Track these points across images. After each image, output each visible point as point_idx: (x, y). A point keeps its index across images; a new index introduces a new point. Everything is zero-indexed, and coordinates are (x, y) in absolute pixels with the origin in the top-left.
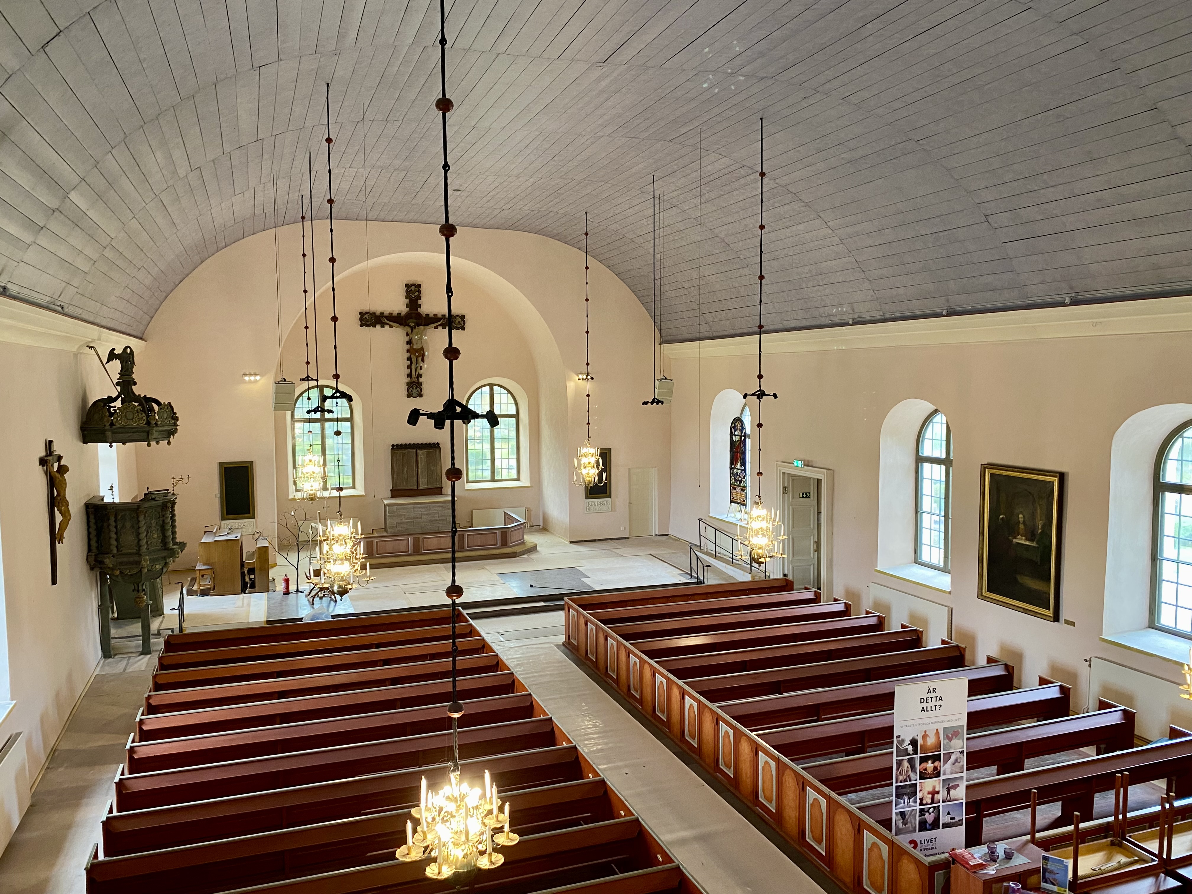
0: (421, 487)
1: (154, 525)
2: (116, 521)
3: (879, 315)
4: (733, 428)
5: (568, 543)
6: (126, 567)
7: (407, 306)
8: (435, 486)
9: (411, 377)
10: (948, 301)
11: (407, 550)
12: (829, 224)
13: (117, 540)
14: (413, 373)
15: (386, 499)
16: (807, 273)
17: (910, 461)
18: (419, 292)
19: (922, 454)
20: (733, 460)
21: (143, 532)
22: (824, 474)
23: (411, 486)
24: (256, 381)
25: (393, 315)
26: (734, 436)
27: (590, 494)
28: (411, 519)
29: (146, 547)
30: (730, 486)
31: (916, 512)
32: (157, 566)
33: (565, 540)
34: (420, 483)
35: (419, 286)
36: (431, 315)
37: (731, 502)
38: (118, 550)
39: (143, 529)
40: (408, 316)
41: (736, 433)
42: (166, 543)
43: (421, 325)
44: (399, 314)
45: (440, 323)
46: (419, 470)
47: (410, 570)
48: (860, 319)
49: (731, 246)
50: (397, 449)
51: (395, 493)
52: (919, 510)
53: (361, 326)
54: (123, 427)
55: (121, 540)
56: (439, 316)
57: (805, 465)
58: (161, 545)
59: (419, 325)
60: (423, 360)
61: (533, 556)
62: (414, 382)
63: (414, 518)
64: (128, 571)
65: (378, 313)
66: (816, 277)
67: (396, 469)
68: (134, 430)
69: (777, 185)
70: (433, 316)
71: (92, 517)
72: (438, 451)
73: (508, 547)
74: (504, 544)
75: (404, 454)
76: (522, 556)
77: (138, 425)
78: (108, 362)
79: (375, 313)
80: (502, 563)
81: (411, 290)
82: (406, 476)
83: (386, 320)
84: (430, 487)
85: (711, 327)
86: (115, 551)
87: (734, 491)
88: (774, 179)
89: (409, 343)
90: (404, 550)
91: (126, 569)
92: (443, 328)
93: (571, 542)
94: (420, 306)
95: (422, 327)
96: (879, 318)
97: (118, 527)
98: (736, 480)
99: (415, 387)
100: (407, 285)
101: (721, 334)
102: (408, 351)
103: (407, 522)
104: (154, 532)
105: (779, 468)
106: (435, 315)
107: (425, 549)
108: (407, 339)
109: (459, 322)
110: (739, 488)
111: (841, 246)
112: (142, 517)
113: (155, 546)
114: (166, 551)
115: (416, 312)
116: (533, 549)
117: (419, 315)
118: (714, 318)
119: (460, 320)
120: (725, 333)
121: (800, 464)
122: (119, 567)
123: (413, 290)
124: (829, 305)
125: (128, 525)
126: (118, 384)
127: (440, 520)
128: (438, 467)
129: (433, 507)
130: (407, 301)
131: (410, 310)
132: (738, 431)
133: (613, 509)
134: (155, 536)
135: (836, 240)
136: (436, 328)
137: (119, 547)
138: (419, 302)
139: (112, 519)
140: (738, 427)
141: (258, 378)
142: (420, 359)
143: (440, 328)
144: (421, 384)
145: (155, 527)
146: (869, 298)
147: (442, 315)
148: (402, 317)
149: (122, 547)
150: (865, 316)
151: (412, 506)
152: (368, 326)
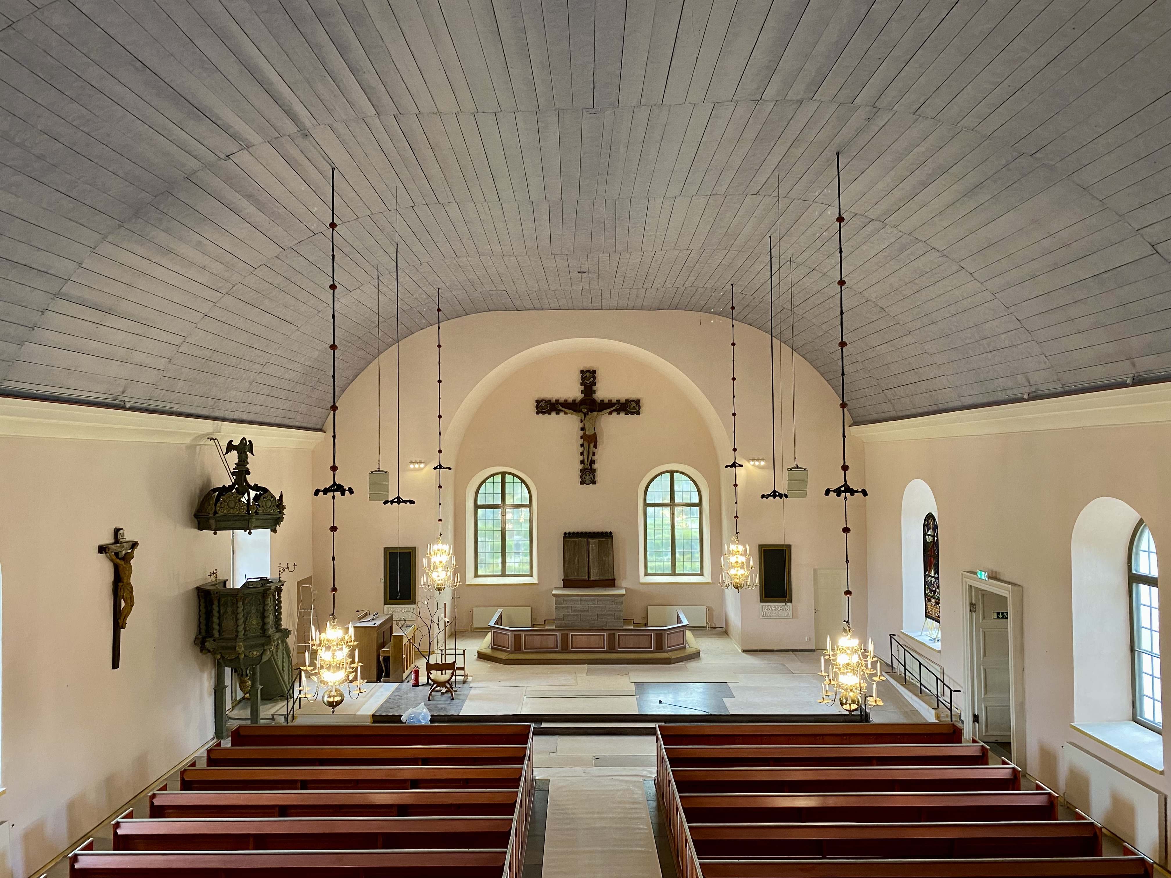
0: (592, 578)
1: (253, 611)
2: (219, 606)
3: (1058, 387)
4: (926, 526)
5: (740, 651)
6: (226, 652)
7: (582, 392)
8: (606, 578)
9: (584, 464)
10: (1134, 365)
11: (555, 647)
12: (975, 275)
13: (220, 625)
14: (586, 460)
15: (556, 588)
16: (970, 338)
17: (1120, 580)
18: (594, 378)
19: (1136, 571)
20: (927, 567)
21: (241, 619)
22: (1009, 591)
23: (582, 577)
24: (420, 469)
25: (568, 402)
26: (927, 537)
27: (766, 597)
28: (578, 611)
29: (243, 633)
30: (925, 597)
31: (1132, 650)
32: (255, 653)
33: (739, 648)
34: (591, 573)
35: (594, 372)
36: (606, 401)
37: (927, 617)
38: (220, 635)
39: (241, 616)
40: (583, 402)
41: (929, 533)
42: (265, 630)
43: (595, 411)
44: (574, 401)
45: (614, 408)
46: (591, 560)
47: (553, 669)
48: (1038, 393)
49: (886, 310)
50: (569, 537)
51: (567, 583)
52: (1136, 648)
53: (537, 413)
54: (225, 515)
55: (223, 625)
56: (614, 401)
57: (989, 577)
58: (261, 632)
59: (592, 411)
60: (595, 446)
61: (692, 665)
62: (587, 469)
63: (581, 611)
64: (228, 656)
65: (554, 401)
66: (981, 342)
67: (567, 559)
68: (235, 518)
69: (901, 234)
70: (607, 402)
71: (202, 601)
72: (610, 540)
73: (664, 652)
74: (660, 648)
75: (575, 542)
76: (679, 664)
77: (239, 513)
78: (227, 453)
79: (550, 401)
80: (647, 670)
81: (586, 376)
82: (577, 566)
83: (560, 407)
84: (601, 578)
85: (893, 406)
86: (216, 635)
87: (929, 603)
88: (896, 227)
89: (582, 429)
90: (552, 647)
91: (226, 654)
92: (618, 414)
93: (744, 651)
94: (594, 392)
95: (595, 413)
96: (1058, 390)
97: (221, 611)
98: (931, 591)
99: (588, 474)
100: (582, 372)
101: (904, 413)
102: (582, 437)
103: (574, 615)
104: (254, 618)
105: (964, 579)
106: (610, 401)
107: (574, 646)
108: (581, 425)
109: (634, 407)
110: (933, 600)
111: (996, 301)
112: (240, 604)
113: (254, 633)
114: (264, 638)
115: (591, 398)
116: (695, 656)
117: (594, 401)
118: (894, 396)
119: (635, 405)
120: (908, 413)
121: (983, 575)
122: (221, 651)
123: (588, 376)
124: (1002, 376)
125: (229, 610)
126: (233, 474)
127: (608, 614)
128: (610, 558)
129: (601, 600)
130: (582, 387)
131: (585, 396)
132: (931, 530)
133: (794, 615)
134: (254, 622)
135: (988, 295)
136: (610, 413)
137: (221, 632)
138: (594, 388)
139: (216, 603)
140: (931, 526)
141: (422, 466)
142: (592, 445)
143: (615, 414)
144: (595, 471)
145: (255, 613)
146: (1043, 366)
147: (617, 400)
148: (577, 404)
149: (224, 631)
150: (1044, 388)
151: (579, 598)
152: (544, 413)
